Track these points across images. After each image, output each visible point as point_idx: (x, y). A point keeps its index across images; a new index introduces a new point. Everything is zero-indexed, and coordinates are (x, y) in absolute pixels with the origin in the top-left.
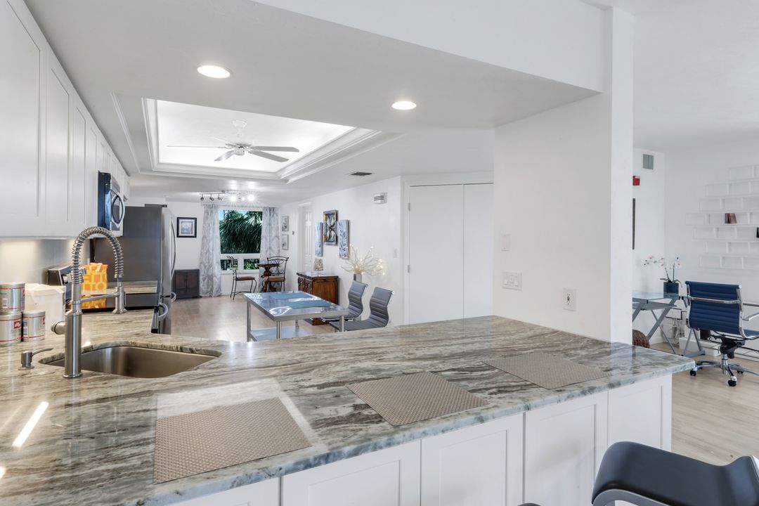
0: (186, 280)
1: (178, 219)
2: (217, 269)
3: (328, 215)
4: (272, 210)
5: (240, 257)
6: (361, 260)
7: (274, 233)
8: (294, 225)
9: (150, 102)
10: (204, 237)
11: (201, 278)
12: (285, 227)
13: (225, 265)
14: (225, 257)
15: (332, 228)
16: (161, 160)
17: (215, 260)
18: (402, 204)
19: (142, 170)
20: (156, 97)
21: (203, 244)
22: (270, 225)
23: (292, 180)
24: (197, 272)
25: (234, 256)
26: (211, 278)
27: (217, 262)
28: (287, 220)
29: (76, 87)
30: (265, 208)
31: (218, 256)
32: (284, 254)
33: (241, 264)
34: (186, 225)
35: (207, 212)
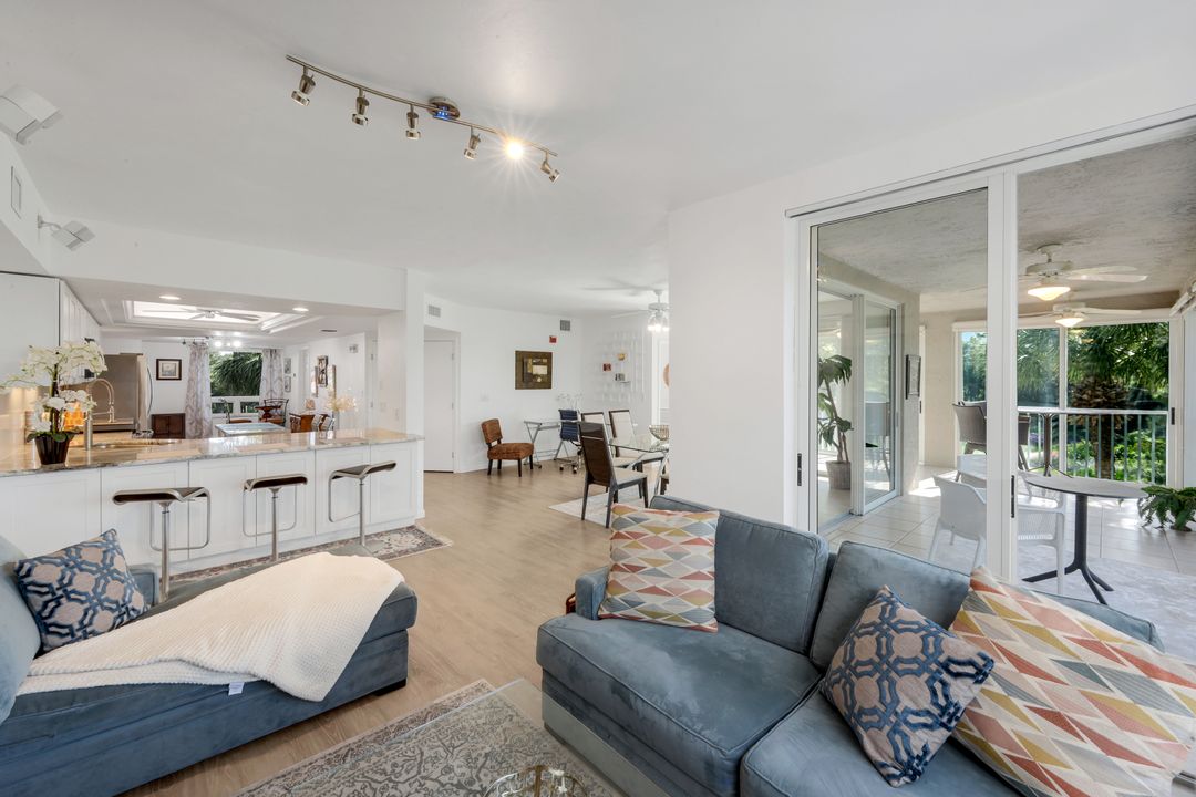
0: (168, 425)
1: (158, 360)
2: (207, 413)
3: (320, 360)
4: (273, 352)
5: (237, 400)
6: (342, 400)
7: (276, 375)
8: (295, 368)
9: (129, 302)
10: (191, 380)
11: (187, 422)
12: (288, 370)
13: (217, 408)
14: (217, 399)
15: (323, 372)
16: (136, 314)
17: (204, 404)
18: (366, 355)
19: (115, 322)
20: (133, 299)
21: (189, 387)
22: (271, 366)
23: (273, 331)
24: (182, 417)
25: (228, 399)
26: (199, 422)
27: (208, 405)
28: (289, 362)
29: (78, 298)
30: (265, 350)
31: (207, 399)
32: (286, 396)
33: (237, 407)
34: (167, 367)
35: (194, 354)
